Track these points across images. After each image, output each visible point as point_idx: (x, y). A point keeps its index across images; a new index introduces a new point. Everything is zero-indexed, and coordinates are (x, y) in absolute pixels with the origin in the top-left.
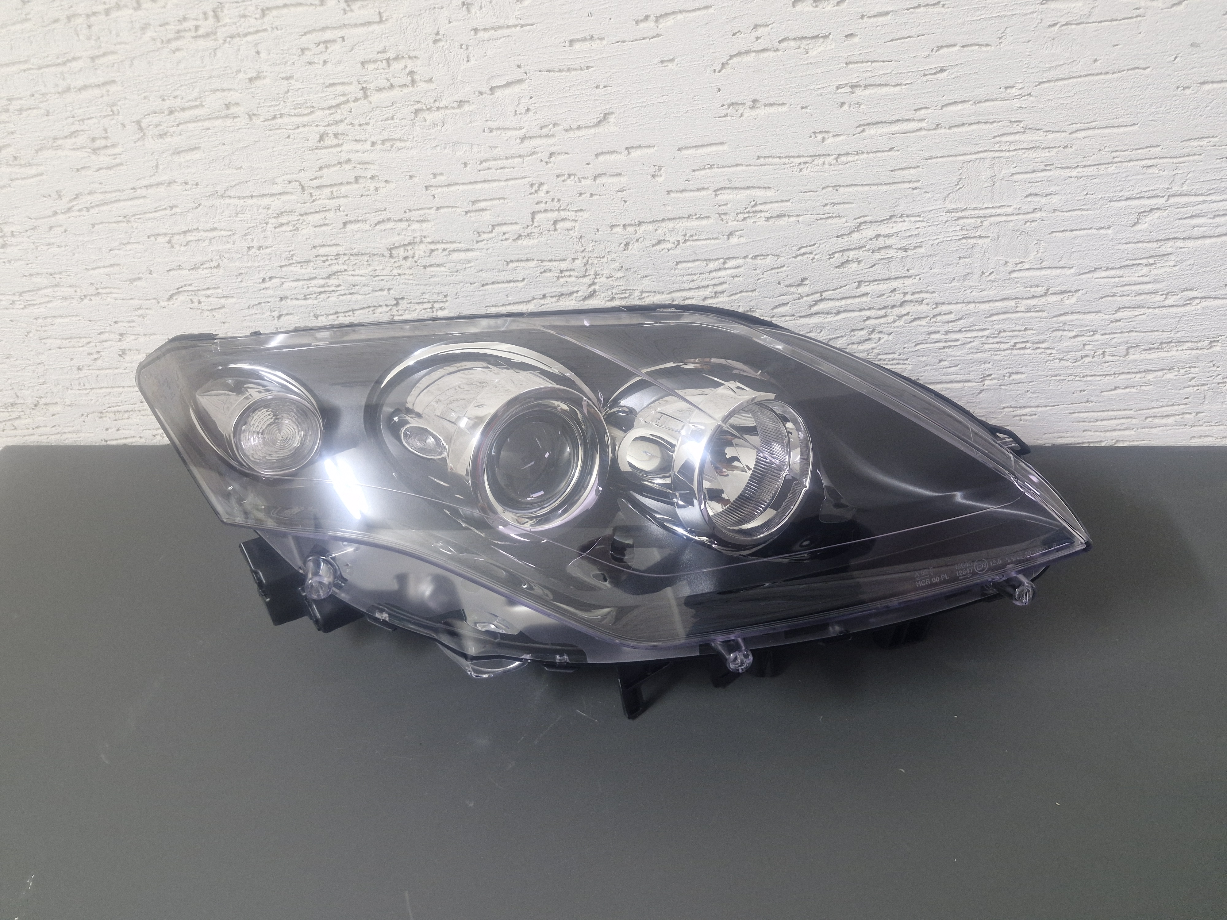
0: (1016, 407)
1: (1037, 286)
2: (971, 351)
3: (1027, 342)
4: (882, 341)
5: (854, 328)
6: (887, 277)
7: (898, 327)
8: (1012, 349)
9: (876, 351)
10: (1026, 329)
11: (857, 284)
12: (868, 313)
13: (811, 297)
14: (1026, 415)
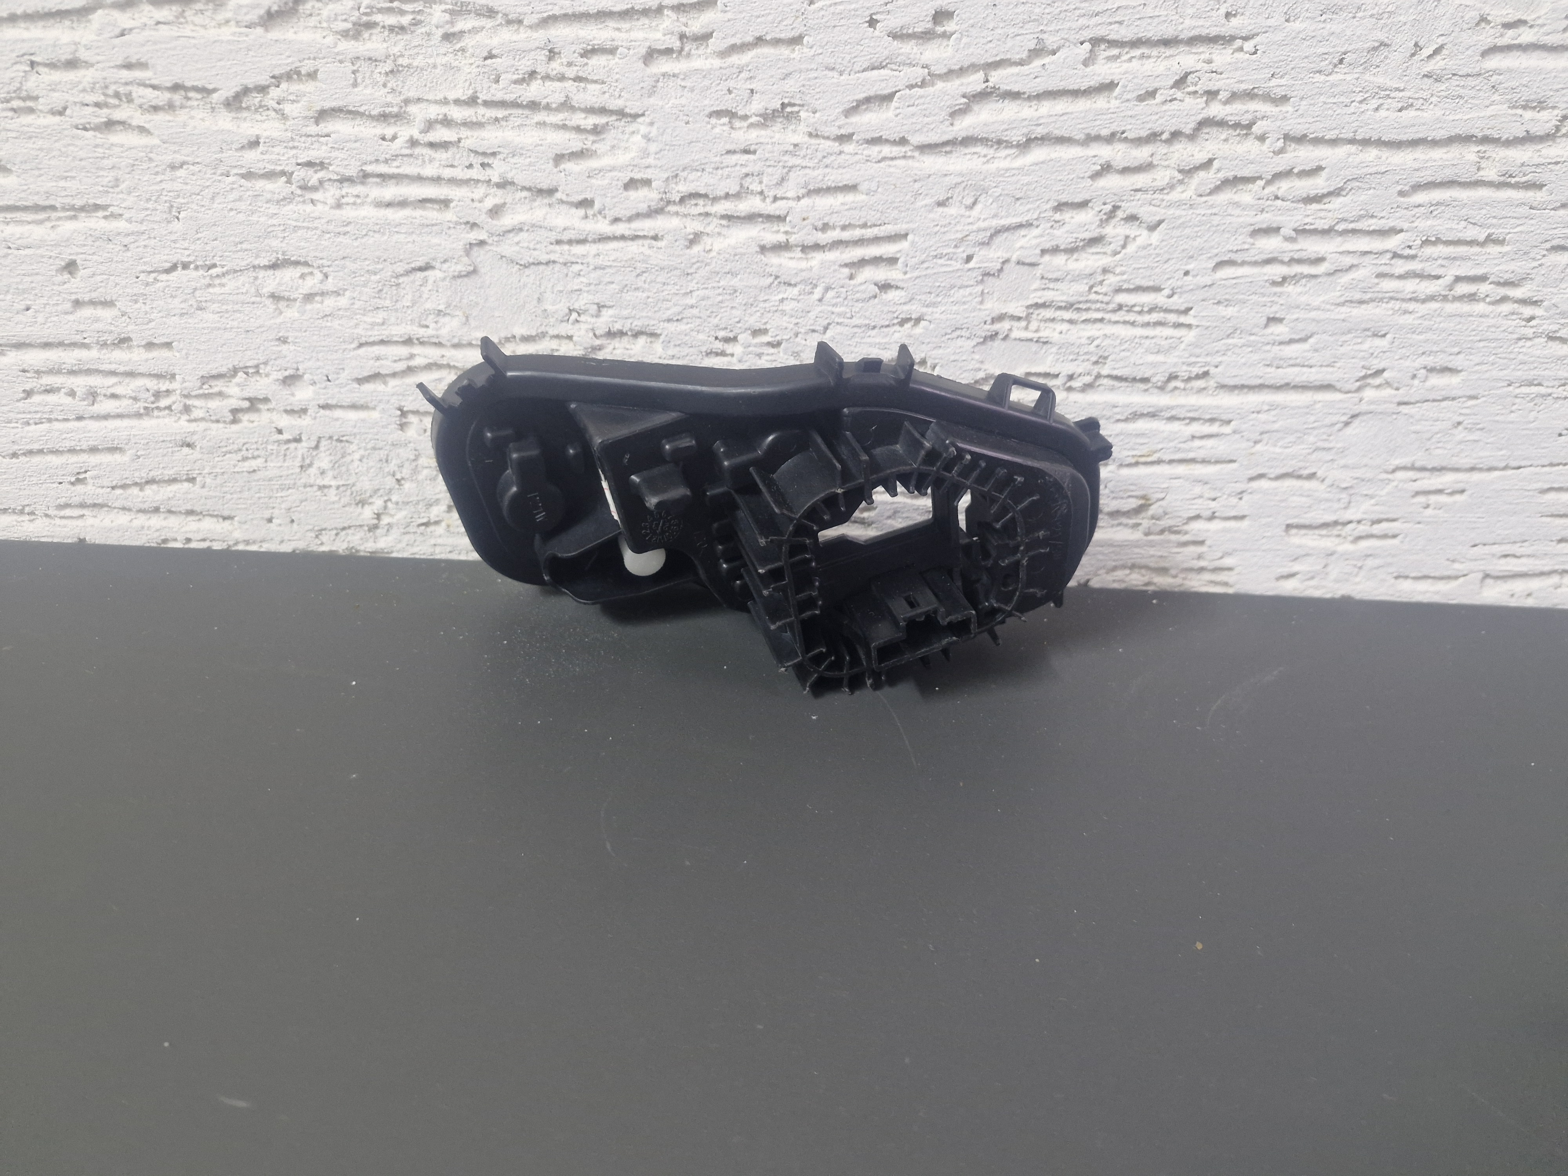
0: (1423, 469)
1: (1541, 105)
2: (1348, 295)
3: (1483, 279)
4: (1131, 248)
5: (1064, 198)
6: (1169, 32)
7: (1179, 204)
8: (1445, 298)
9: (1112, 280)
10: (1490, 240)
11: (1087, 46)
12: (1105, 152)
13: (956, 83)
14: (1440, 492)
